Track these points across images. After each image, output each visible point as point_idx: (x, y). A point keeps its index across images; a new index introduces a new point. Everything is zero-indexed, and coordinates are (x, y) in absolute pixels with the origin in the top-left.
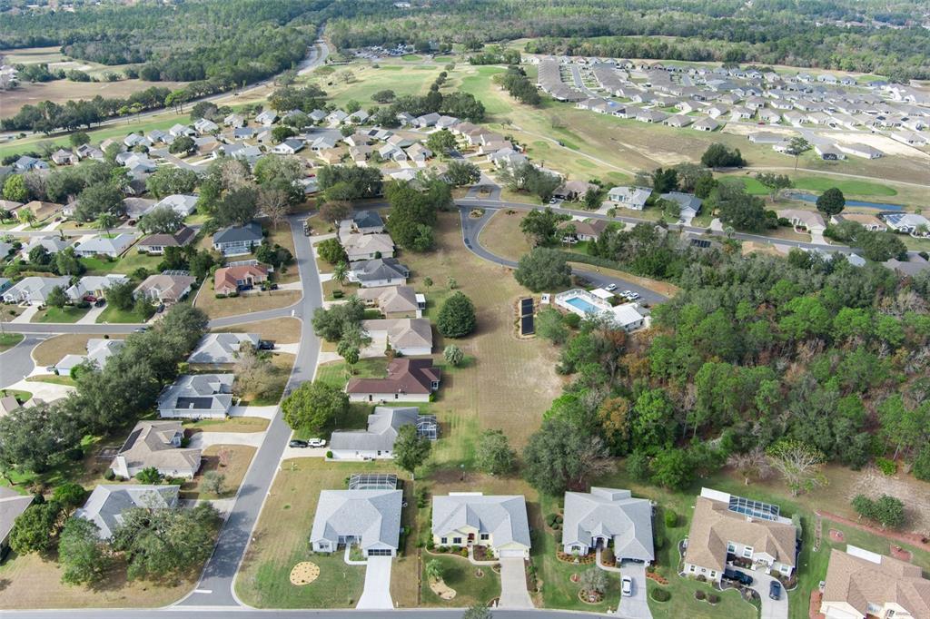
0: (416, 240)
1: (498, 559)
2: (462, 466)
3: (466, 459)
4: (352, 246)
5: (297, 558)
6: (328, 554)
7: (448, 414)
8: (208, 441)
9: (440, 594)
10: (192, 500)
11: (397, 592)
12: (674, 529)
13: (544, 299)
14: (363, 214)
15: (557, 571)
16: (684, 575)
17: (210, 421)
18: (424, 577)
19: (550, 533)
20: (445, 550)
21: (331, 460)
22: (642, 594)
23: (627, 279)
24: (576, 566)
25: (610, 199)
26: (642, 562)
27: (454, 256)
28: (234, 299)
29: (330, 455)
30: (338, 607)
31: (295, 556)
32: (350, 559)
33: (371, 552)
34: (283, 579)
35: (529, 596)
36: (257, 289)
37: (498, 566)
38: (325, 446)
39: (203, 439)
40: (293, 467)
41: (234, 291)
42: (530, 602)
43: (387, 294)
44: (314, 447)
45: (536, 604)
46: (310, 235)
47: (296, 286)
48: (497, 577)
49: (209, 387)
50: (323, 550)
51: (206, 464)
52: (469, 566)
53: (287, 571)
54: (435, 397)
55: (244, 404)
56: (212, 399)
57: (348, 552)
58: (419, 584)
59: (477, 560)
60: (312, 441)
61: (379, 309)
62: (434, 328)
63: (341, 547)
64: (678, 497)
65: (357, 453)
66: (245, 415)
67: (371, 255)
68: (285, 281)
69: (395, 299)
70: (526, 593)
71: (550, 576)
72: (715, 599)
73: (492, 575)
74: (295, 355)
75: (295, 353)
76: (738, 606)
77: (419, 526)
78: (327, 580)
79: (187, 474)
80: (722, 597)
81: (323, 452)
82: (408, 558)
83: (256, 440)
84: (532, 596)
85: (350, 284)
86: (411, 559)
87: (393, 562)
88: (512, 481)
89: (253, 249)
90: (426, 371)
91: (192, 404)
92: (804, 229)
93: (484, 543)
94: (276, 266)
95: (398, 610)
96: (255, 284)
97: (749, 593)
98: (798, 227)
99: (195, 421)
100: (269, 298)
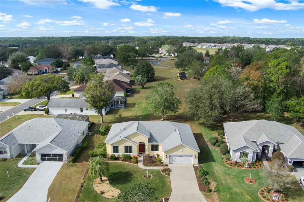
1: (167, 165)
2: (141, 117)
7: (135, 101)
20: (116, 158)
24: (247, 171)
28: (35, 76)
32: (24, 164)
33: (43, 157)
35: (202, 196)
40: (18, 118)
41: (37, 73)
48: (167, 180)
52: (137, 170)
54: (128, 96)
55: (10, 98)
57: (25, 159)
58: (82, 184)
59: (147, 166)
63: (22, 156)
66: (7, 101)
70: (199, 193)
73: (161, 177)
83: (5, 109)
84: (206, 197)
86: (82, 165)
87: (65, 165)
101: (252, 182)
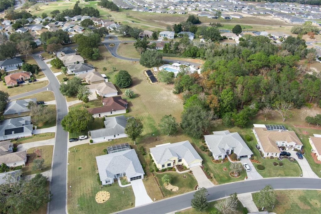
0: (93, 55)
1: (189, 169)
2: (154, 135)
3: (154, 132)
4: (65, 61)
5: (95, 191)
6: (110, 185)
7: (137, 116)
8: (26, 147)
9: (171, 190)
10: (29, 176)
11: (151, 194)
12: (250, 142)
13: (155, 69)
14: (66, 49)
15: (216, 168)
16: (264, 158)
17: (24, 138)
18: (161, 183)
19: (205, 154)
20: (165, 170)
21: (92, 144)
22: (254, 169)
24: (222, 164)
25: (160, 36)
26: (246, 156)
27: (110, 60)
29: (92, 141)
30: (127, 208)
31: (94, 190)
32: (122, 184)
33: (132, 179)
34: (92, 202)
35: (210, 181)
36: (27, 82)
37: (191, 172)
38: (87, 138)
39: (24, 147)
42: (212, 183)
43: (89, 76)
44: (82, 140)
45: (214, 183)
46: (44, 60)
47: (45, 79)
48: (193, 176)
49: (20, 123)
50: (107, 184)
51: (29, 158)
52: (178, 175)
53: (93, 198)
54: (128, 111)
55: (38, 128)
56: (23, 127)
57: (119, 182)
58: (160, 188)
59: (180, 171)
60: (80, 137)
61: (87, 82)
62: (115, 85)
63: (116, 180)
64: (245, 129)
65: (104, 138)
67: (75, 63)
68: (39, 78)
69: (93, 77)
70: (208, 180)
71: (214, 170)
72: (281, 164)
73: (190, 176)
74: (55, 105)
75: (55, 104)
76: (291, 165)
77: (148, 163)
78: (115, 197)
79: (22, 163)
80: (283, 163)
81: (88, 141)
82: (149, 178)
83: (52, 142)
84: (212, 181)
85: (70, 75)
86: (151, 178)
87: (143, 180)
88: (178, 137)
89: (19, 68)
90: (120, 100)
91: (13, 132)
92: (232, 39)
93: (180, 163)
94: (33, 72)
95: (155, 202)
96: (25, 80)
97: (291, 159)
98: (230, 39)
99: (16, 140)
100: (34, 85)
101: (226, 170)
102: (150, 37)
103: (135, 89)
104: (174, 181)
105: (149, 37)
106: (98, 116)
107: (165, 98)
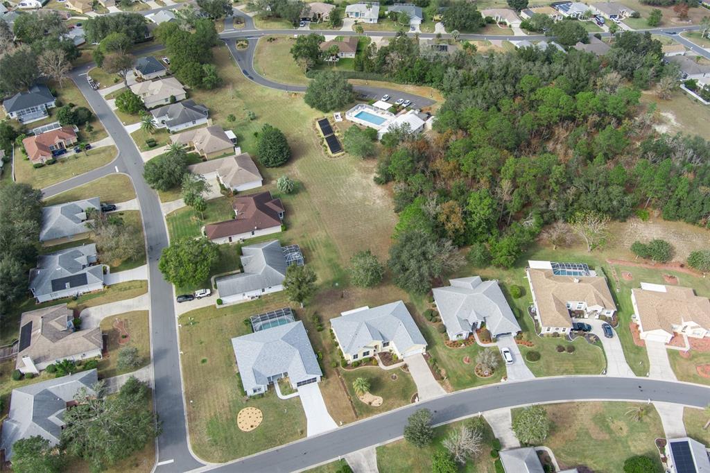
0: (204, 79)
1: (403, 361)
2: (337, 284)
3: (337, 277)
4: (144, 94)
5: (235, 408)
6: (262, 395)
7: (303, 240)
8: (97, 315)
9: (370, 403)
10: (112, 378)
11: (335, 412)
12: (520, 299)
13: (336, 117)
14: (142, 60)
15: (452, 358)
16: (542, 335)
17: (90, 295)
18: (351, 392)
19: (433, 327)
20: (358, 364)
21: (221, 306)
22: (520, 360)
23: (393, 88)
24: (464, 350)
25: (348, 16)
26: (509, 334)
27: (240, 88)
28: (52, 167)
29: (220, 302)
30: (293, 440)
31: (234, 406)
32: (283, 394)
34: (233, 430)
35: (439, 385)
36: (71, 153)
37: (405, 366)
38: (210, 295)
39: (92, 315)
40: (190, 321)
41: (50, 158)
42: (442, 389)
43: (201, 137)
44: (201, 298)
45: (447, 389)
46: (98, 88)
47: (107, 142)
48: (409, 376)
49: (76, 263)
50: (256, 393)
51: (108, 340)
52: (383, 373)
53: (233, 421)
54: (286, 227)
55: (113, 270)
56: (85, 274)
57: (277, 388)
58: (350, 399)
59: (387, 366)
60: (198, 293)
61: (196, 150)
62: (254, 160)
63: (271, 386)
64: (511, 271)
66: (121, 282)
67: (166, 100)
68: (95, 139)
69: (210, 141)
70: (436, 383)
71: (448, 363)
72: (571, 349)
73: (404, 375)
74: (139, 211)
75: (137, 209)
76: (588, 349)
77: (327, 349)
78: (272, 419)
79: (95, 353)
80: (575, 345)
81: (212, 301)
82: (330, 379)
83: (143, 303)
84: (442, 384)
85: (158, 132)
86: (334, 379)
87: (320, 385)
88: (383, 289)
89: (49, 112)
90: (269, 204)
91: (67, 285)
92: (505, 24)
93: (387, 349)
94: (80, 124)
95: (342, 427)
96: (67, 147)
97: (592, 338)
98: (501, 23)
99: (75, 298)
100: (87, 159)
101: (468, 362)
102: (324, 19)
103: (297, 170)
104: (375, 385)
105: (322, 20)
106: (228, 241)
107: (359, 194)
